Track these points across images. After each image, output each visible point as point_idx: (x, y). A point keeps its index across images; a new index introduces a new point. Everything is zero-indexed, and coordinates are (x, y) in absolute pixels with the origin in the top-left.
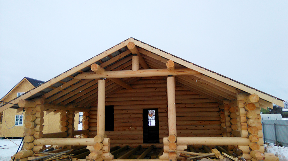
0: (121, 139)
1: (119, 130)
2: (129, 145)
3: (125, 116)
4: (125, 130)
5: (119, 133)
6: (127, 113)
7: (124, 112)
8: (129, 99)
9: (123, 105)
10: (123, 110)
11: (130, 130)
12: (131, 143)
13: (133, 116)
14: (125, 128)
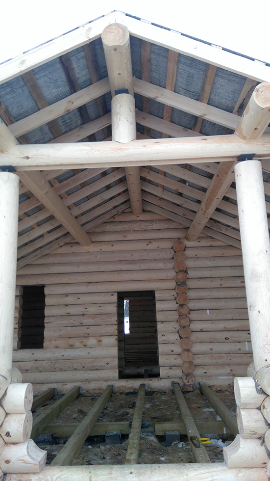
0: (61, 370)
1: (57, 347)
2: (83, 386)
3: (72, 310)
4: (71, 346)
5: (58, 354)
6: (79, 301)
7: (70, 300)
8: (82, 268)
9: (67, 284)
10: (67, 295)
11: (85, 346)
12: (88, 381)
13: (92, 310)
14: (71, 342)
